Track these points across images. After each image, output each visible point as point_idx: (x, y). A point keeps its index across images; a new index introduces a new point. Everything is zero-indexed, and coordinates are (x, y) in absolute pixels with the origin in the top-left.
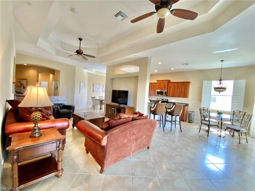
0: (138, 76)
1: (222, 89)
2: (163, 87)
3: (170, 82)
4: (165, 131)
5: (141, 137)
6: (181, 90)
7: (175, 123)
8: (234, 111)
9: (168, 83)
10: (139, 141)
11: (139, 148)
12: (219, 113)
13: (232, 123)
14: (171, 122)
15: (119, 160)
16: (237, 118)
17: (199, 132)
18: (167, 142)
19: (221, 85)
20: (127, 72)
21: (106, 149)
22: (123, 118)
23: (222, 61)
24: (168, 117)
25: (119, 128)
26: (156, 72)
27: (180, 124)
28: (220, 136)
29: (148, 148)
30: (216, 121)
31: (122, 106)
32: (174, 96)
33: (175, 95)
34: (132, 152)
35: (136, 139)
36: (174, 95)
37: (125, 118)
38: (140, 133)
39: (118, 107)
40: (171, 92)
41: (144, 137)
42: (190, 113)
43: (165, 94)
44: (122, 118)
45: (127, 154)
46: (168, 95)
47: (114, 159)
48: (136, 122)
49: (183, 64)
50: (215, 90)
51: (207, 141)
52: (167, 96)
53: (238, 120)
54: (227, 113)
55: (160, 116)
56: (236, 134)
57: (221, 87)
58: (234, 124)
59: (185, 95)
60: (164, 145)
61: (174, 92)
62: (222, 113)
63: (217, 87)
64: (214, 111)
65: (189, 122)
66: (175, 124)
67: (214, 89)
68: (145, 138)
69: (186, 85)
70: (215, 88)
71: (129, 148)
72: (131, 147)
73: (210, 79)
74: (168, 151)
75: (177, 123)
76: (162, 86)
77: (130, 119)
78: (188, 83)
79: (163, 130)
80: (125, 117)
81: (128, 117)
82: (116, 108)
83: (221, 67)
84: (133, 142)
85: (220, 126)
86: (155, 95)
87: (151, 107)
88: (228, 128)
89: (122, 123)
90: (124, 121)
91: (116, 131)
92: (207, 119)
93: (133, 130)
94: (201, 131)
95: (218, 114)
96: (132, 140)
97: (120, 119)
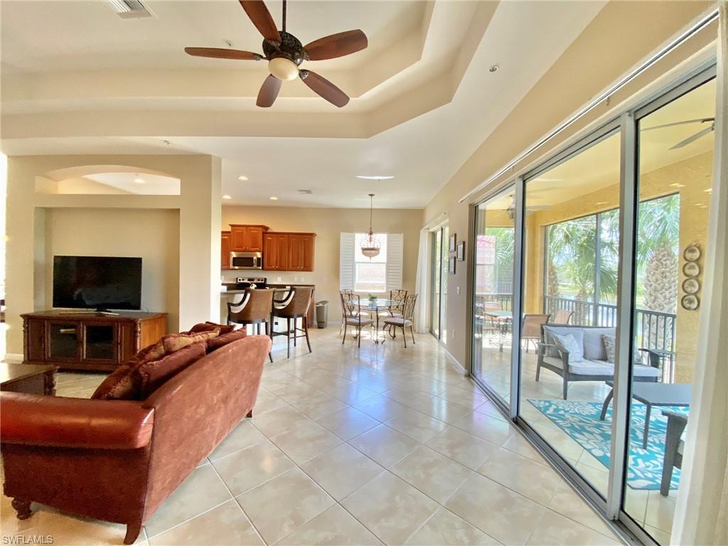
0: (179, 210)
1: (373, 251)
2: (251, 245)
3: (269, 231)
4: (274, 360)
5: (237, 389)
6: (298, 253)
7: (295, 335)
8: (391, 292)
9: (263, 233)
10: (231, 404)
11: (231, 422)
12: (372, 298)
13: (392, 313)
14: (287, 334)
15: (181, 477)
16: (396, 304)
17: (343, 343)
18: (287, 384)
19: (372, 242)
20: (120, 190)
21: (148, 455)
22: (177, 347)
23: (371, 195)
24: (277, 323)
25: (184, 377)
26: (228, 200)
27: (307, 335)
28: (377, 342)
29: (249, 415)
30: (367, 314)
31: (114, 313)
32: (281, 268)
33: (283, 265)
34: (214, 441)
35: (225, 400)
36: (281, 266)
37: (186, 347)
38: (234, 379)
39: (94, 320)
40: (274, 259)
41: (243, 387)
42: (321, 305)
43: (259, 265)
44: (175, 349)
45: (203, 451)
46: (266, 266)
47: (169, 480)
48: (224, 350)
49: (300, 191)
50: (364, 254)
51: (359, 358)
52: (263, 269)
53: (397, 307)
54: (382, 296)
55: (256, 325)
56: (399, 333)
57: (372, 247)
58: (394, 315)
59: (307, 267)
60: (284, 393)
61: (281, 258)
62: (375, 298)
63: (366, 247)
64: (364, 295)
65: (320, 327)
66: (295, 337)
67: (361, 250)
68: (245, 390)
69: (306, 240)
70: (364, 249)
71: (208, 429)
72: (214, 424)
73: (351, 230)
74: (299, 403)
75: (299, 333)
76: (248, 243)
77: (204, 346)
78: (312, 235)
79: (270, 361)
80: (185, 345)
81: (195, 343)
82: (88, 328)
83: (370, 207)
84: (220, 408)
85: (375, 324)
86: (229, 269)
87: (230, 305)
88: (387, 323)
89: (183, 362)
90: (186, 355)
91: (179, 388)
92: (354, 313)
93: (219, 374)
94: (345, 341)
95: (370, 300)
96: (216, 404)
97: (169, 352)
